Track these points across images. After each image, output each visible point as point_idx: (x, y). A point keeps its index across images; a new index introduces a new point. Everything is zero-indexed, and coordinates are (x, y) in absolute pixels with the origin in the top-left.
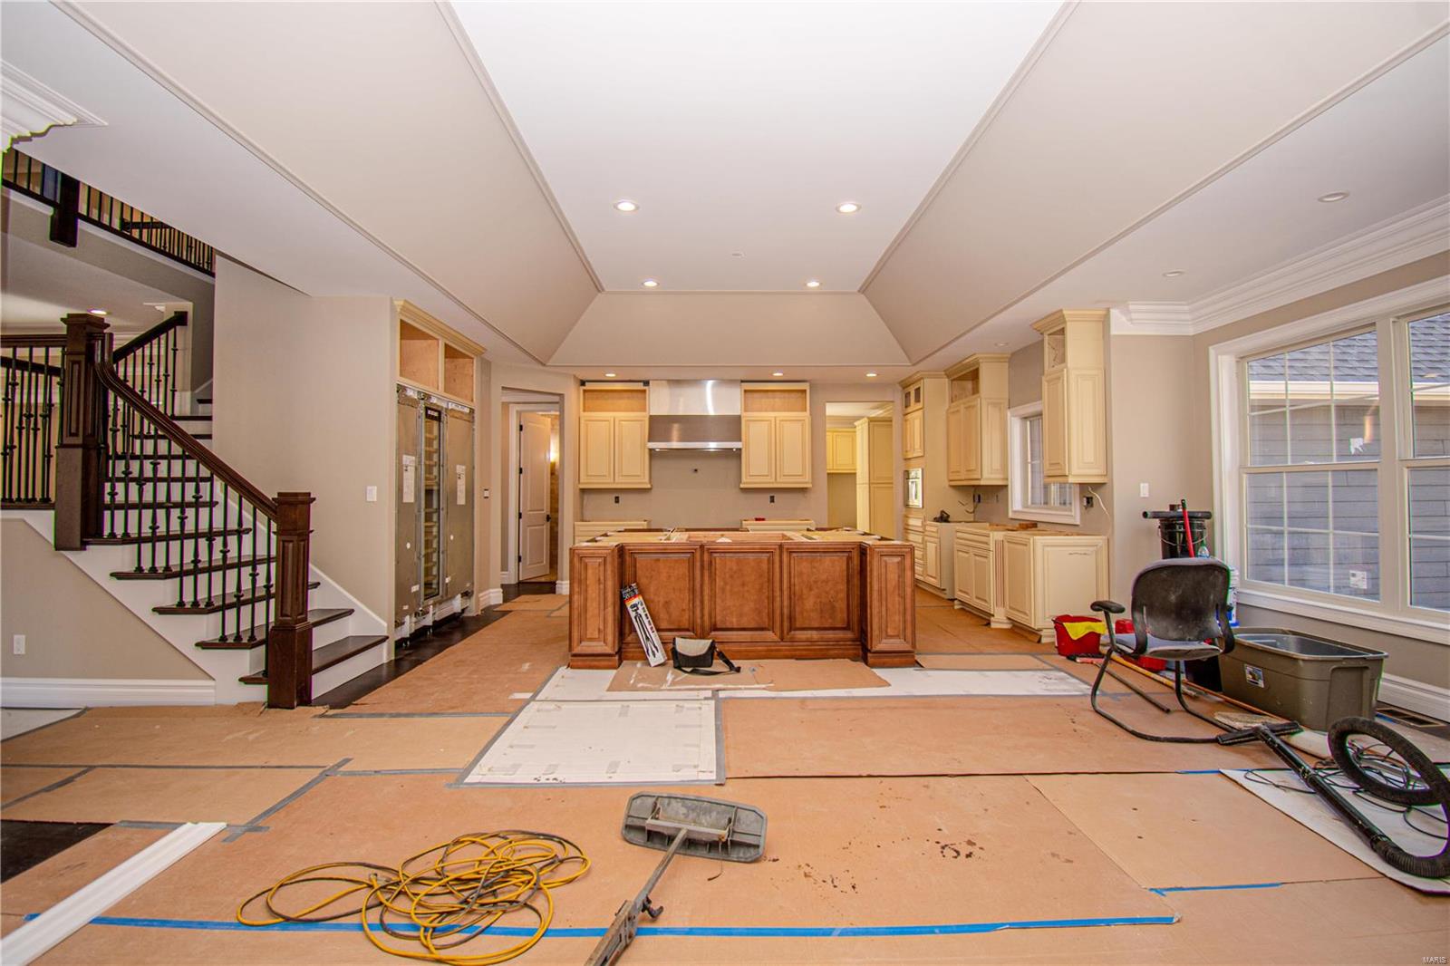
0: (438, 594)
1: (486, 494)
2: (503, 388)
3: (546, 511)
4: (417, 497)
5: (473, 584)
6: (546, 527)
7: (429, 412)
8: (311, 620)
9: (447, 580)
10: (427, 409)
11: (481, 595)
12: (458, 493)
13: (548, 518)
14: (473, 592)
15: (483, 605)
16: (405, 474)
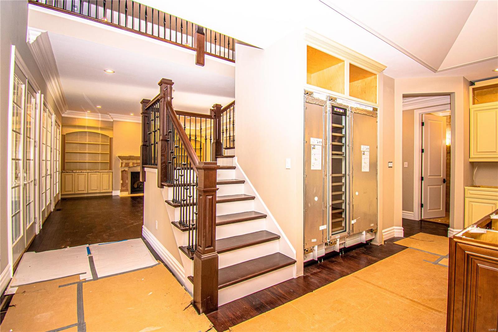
0: (346, 231)
1: (390, 165)
2: (405, 96)
3: (443, 176)
4: (324, 166)
5: (377, 224)
6: (442, 187)
7: (335, 109)
8: (218, 248)
9: (353, 222)
10: (333, 107)
11: (383, 231)
12: (363, 164)
13: (444, 181)
14: (377, 229)
15: (386, 237)
16: (313, 151)
